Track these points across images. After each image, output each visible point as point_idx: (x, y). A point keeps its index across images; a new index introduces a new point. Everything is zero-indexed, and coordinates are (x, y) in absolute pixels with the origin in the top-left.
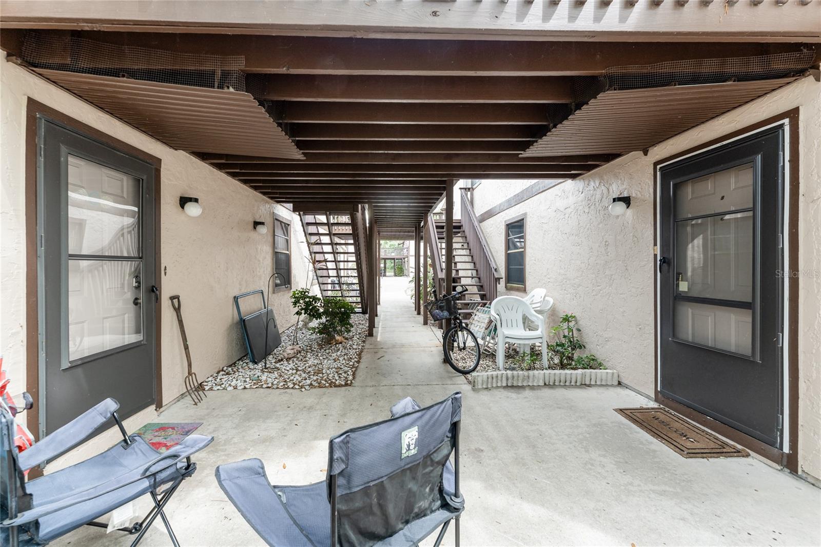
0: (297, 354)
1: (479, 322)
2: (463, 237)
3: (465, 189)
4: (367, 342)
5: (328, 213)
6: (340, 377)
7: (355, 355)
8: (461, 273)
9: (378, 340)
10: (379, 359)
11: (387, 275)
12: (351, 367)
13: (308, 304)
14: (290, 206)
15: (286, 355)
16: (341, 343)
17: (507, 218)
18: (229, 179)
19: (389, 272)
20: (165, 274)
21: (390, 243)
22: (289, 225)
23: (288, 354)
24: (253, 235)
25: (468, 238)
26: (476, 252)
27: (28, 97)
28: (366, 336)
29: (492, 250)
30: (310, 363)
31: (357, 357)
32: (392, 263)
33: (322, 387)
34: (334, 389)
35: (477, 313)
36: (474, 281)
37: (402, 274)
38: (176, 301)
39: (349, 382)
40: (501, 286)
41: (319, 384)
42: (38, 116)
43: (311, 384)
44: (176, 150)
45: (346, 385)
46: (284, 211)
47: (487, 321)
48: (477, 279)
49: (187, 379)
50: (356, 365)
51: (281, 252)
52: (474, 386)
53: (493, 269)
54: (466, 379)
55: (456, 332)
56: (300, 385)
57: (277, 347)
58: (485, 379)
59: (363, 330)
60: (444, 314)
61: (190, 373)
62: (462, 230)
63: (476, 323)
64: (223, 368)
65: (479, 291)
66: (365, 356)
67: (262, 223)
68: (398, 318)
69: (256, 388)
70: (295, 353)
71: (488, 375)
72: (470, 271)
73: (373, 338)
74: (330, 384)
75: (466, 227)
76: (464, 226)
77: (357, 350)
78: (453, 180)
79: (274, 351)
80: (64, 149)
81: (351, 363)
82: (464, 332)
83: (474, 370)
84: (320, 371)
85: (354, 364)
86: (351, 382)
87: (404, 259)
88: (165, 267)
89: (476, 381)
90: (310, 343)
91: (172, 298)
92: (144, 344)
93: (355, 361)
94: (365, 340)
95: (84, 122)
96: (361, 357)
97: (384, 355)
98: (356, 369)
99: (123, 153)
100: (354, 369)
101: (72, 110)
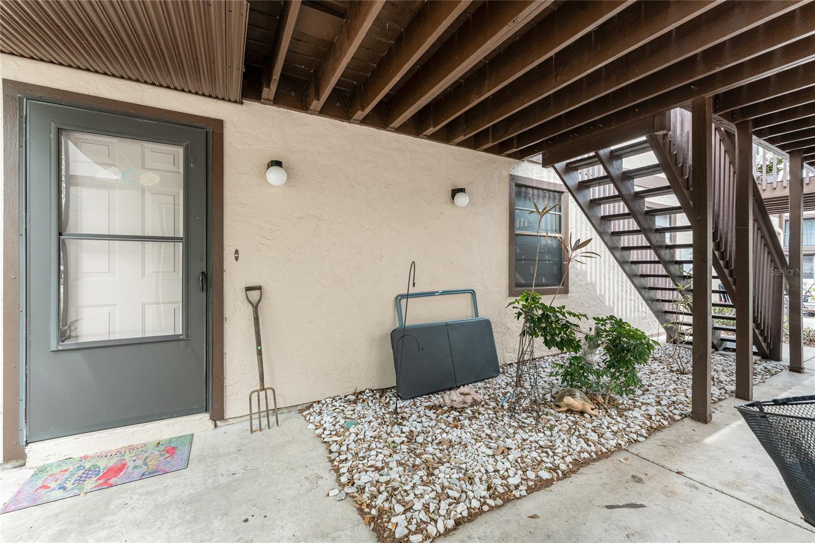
0: (472, 406)
4: (661, 435)
7: (569, 459)
9: (709, 440)
10: (609, 507)
15: (448, 402)
20: (236, 259)
22: (562, 193)
23: (451, 401)
24: (450, 209)
27: (4, 79)
28: (685, 416)
31: (563, 467)
33: (361, 512)
41: (369, 498)
43: (363, 488)
49: (255, 395)
50: (522, 491)
51: (542, 234)
61: (262, 387)
66: (588, 477)
67: (467, 191)
69: (325, 442)
70: (465, 403)
73: (701, 429)
85: (517, 486)
88: (237, 252)
91: (249, 289)
92: (184, 338)
93: (537, 476)
94: (665, 427)
95: (91, 94)
96: (574, 472)
97: (643, 503)
98: (498, 507)
99: (148, 120)
100: (493, 504)
101: (72, 83)
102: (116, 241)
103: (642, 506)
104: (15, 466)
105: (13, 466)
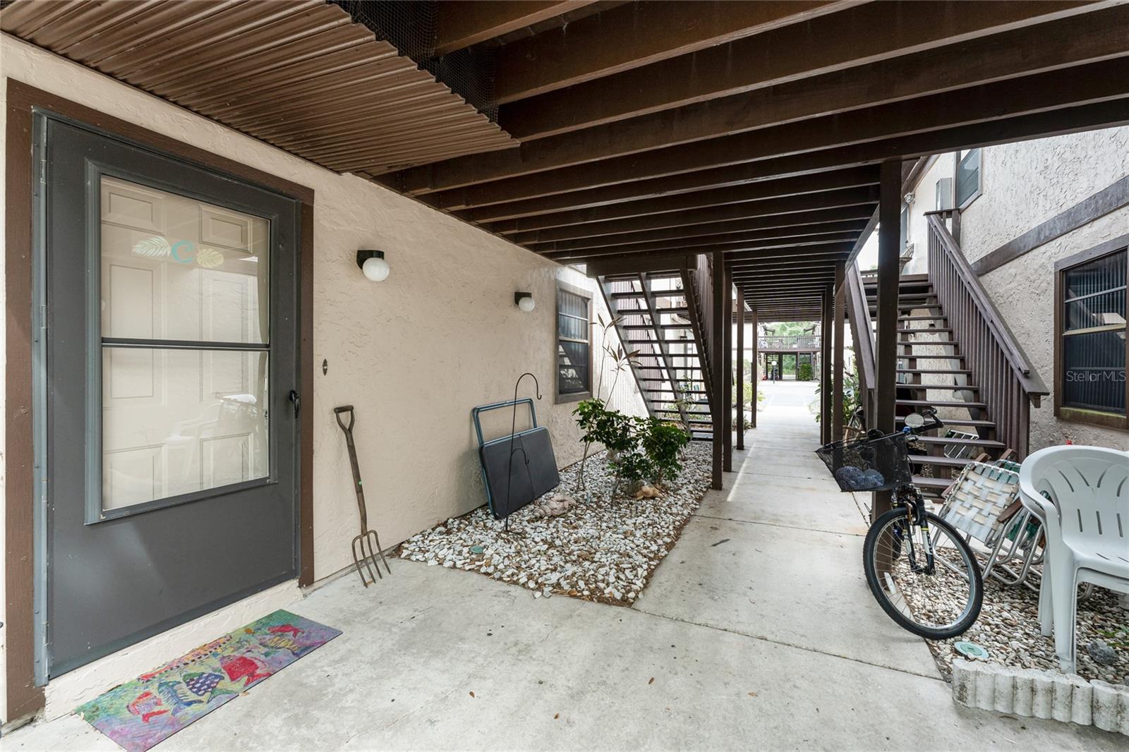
0: (569, 511)
1: (976, 497)
2: (933, 307)
3: (940, 213)
4: (705, 502)
5: (644, 274)
6: (618, 578)
7: (671, 527)
8: (926, 380)
9: (729, 499)
10: (714, 545)
11: (783, 378)
12: (652, 555)
13: (602, 425)
14: (583, 267)
15: (548, 511)
16: (653, 498)
17: (1062, 256)
18: (463, 225)
19: (789, 373)
20: (325, 372)
21: (790, 329)
22: (588, 299)
23: (552, 509)
24: (512, 312)
25: (945, 310)
26: (965, 335)
27: (8, 78)
28: (708, 488)
29: (1013, 331)
30: (581, 532)
31: (672, 533)
32: (793, 359)
33: (575, 597)
34: (595, 606)
35: (972, 476)
36: (959, 398)
37: (809, 378)
38: (345, 417)
39: (632, 595)
40: (1042, 413)
41: (572, 587)
42: (33, 111)
43: (558, 584)
44: (339, 172)
45: (624, 602)
46: (577, 278)
47: (1003, 501)
48: (970, 394)
49: (358, 541)
50: (663, 552)
51: (575, 340)
52: (960, 699)
53: (1016, 372)
54: (936, 656)
55: (905, 524)
56: (539, 581)
57: (549, 491)
58: (1005, 687)
59: (706, 475)
60: (870, 478)
61: (365, 532)
62: (929, 294)
63: (969, 500)
64: (448, 519)
65: (973, 419)
66: (689, 534)
67: (528, 295)
68: (781, 456)
69: (470, 570)
70: (564, 508)
71: (1014, 678)
72: (951, 375)
73: (721, 493)
74: (592, 592)
75: (941, 290)
76: (935, 287)
77: (678, 518)
78: (900, 161)
79: (540, 497)
80: (91, 167)
81: (654, 548)
82: (930, 525)
83: (961, 630)
84: (588, 557)
85: (658, 550)
86: (636, 598)
87: (815, 353)
88: (325, 363)
89: (969, 685)
90: (603, 491)
91: (339, 410)
92: (271, 482)
93: (664, 542)
94: (702, 497)
95: (143, 126)
96: (680, 534)
97: (728, 538)
98: (658, 565)
99: (228, 178)
100: (655, 564)
101: (116, 105)
102: (163, 350)
103: (727, 540)
104: (15, 727)
105: (11, 729)
